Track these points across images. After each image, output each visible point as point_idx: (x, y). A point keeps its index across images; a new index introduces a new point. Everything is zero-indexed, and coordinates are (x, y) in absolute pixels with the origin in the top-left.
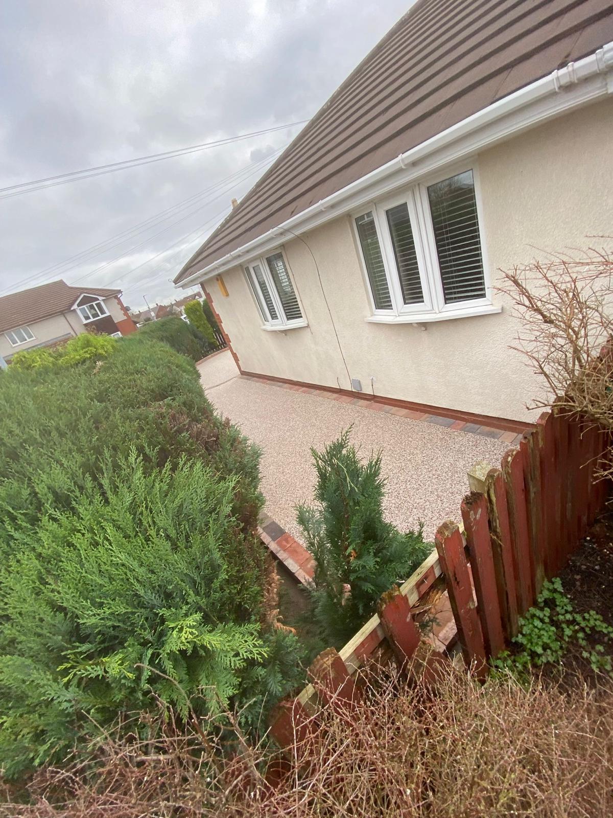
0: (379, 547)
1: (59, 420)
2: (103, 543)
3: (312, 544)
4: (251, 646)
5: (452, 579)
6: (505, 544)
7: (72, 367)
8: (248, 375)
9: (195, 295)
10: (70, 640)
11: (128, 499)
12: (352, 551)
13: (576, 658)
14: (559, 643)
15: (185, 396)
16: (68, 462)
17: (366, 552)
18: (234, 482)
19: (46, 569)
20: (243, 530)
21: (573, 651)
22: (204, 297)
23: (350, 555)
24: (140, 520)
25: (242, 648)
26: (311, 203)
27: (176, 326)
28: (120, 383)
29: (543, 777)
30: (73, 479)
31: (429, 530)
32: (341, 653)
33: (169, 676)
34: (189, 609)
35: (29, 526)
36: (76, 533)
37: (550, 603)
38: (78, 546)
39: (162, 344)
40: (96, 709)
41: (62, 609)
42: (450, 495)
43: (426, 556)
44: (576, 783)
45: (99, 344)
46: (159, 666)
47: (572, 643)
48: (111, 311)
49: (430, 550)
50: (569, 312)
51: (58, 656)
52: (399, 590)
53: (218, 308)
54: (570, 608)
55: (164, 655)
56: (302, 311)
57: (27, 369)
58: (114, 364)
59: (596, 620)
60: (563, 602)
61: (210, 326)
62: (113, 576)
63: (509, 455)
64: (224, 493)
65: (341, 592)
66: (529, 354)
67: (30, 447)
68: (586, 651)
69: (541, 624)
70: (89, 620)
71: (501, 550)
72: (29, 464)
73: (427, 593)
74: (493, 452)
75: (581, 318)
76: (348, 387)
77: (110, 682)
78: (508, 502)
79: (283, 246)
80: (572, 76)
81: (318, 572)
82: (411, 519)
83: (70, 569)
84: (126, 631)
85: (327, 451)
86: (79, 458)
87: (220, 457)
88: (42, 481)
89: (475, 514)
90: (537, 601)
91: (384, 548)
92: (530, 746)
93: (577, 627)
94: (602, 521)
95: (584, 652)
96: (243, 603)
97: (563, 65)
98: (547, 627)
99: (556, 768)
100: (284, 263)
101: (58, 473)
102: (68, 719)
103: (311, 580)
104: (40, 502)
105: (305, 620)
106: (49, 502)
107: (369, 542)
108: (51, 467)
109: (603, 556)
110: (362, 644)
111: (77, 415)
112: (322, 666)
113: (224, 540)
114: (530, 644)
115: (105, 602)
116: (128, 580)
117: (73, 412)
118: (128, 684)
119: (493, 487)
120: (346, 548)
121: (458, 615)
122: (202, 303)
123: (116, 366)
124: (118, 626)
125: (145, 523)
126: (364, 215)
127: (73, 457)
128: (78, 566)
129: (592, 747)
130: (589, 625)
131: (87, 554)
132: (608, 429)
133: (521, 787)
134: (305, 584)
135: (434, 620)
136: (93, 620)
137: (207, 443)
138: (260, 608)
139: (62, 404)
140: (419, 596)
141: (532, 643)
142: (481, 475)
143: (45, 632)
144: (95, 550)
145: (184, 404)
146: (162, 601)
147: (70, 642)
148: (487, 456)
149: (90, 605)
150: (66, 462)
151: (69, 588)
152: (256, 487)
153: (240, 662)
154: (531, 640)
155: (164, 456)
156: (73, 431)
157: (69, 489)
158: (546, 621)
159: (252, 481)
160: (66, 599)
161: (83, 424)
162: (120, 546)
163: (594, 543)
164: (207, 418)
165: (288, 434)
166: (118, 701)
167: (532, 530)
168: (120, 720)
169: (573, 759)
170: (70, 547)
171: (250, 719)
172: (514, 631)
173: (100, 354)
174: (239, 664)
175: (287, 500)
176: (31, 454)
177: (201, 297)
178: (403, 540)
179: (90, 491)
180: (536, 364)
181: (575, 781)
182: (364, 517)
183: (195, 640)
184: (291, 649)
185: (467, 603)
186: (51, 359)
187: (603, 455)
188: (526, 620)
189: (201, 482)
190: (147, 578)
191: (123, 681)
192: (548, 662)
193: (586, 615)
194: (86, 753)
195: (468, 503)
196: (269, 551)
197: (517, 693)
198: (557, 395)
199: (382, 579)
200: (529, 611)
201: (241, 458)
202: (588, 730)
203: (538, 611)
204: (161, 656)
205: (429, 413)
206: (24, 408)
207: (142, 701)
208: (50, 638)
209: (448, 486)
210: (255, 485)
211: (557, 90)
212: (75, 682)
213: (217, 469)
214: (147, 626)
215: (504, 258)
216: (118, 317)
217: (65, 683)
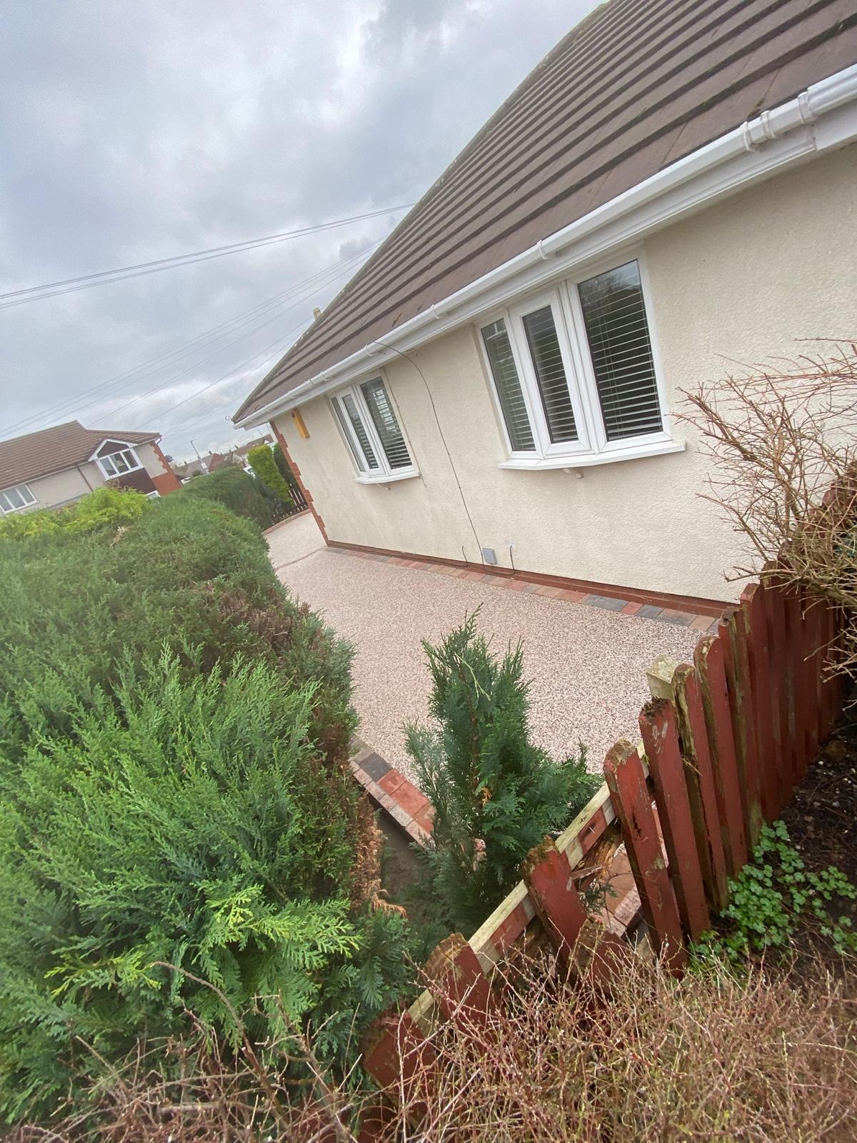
0: (523, 783)
1: (59, 608)
2: (117, 785)
3: (429, 783)
4: (335, 934)
5: (631, 826)
6: (704, 773)
7: (83, 536)
8: (338, 546)
9: (264, 439)
10: (65, 932)
11: (156, 719)
12: (485, 789)
13: (813, 936)
14: (787, 916)
15: (243, 573)
16: (70, 668)
17: (506, 791)
18: (311, 692)
19: (30, 825)
20: (327, 763)
21: (808, 927)
22: (276, 441)
23: (481, 796)
24: (173, 749)
25: (321, 937)
26: (420, 310)
27: (237, 482)
28: (150, 555)
29: (772, 1116)
30: (77, 693)
31: (597, 758)
32: (471, 942)
33: (213, 983)
34: (243, 880)
35: (9, 763)
36: (76, 770)
37: (772, 858)
38: (79, 790)
39: (213, 503)
40: (103, 1036)
41: (54, 886)
42: (625, 707)
43: (592, 794)
44: (823, 1122)
45: (122, 504)
46: (198, 970)
47: (806, 914)
48: (146, 462)
49: (597, 785)
50: (776, 443)
51: (47, 956)
52: (554, 844)
53: (295, 454)
54: (800, 865)
55: (204, 951)
56: (411, 456)
57: (18, 539)
58: (143, 529)
59: (837, 880)
60: (790, 856)
61: (284, 480)
62: (130, 834)
63: (704, 645)
64: (297, 709)
65: (472, 853)
66: (726, 503)
67: (14, 647)
68: (826, 927)
69: (761, 888)
70: (93, 901)
71: (699, 783)
72: (13, 673)
73: (595, 849)
74: (682, 644)
75: (794, 451)
76: (477, 559)
77: (123, 994)
78: (706, 714)
79: (383, 368)
80: (767, 129)
81: (439, 823)
82: (570, 744)
83: (67, 824)
84: (149, 917)
85: (445, 644)
86: (85, 661)
87: (294, 659)
88: (30, 696)
89: (660, 729)
90: (753, 854)
91: (531, 784)
92: (751, 1068)
93: (811, 892)
94: (840, 737)
95: (823, 928)
96: (325, 871)
97: (754, 115)
98: (769, 892)
99: (790, 1099)
100: (385, 392)
101: (55, 684)
102: (61, 1051)
103: (429, 836)
104: (27, 727)
105: (420, 895)
106: (40, 728)
107: (510, 776)
108: (44, 676)
109: (843, 787)
110: (503, 926)
111: (84, 601)
112: (443, 961)
113: (297, 779)
114: (746, 919)
115: (118, 872)
116: (152, 839)
117: (79, 596)
118: (151, 996)
119: (683, 690)
120: (476, 786)
121: (642, 880)
122: (273, 449)
123: (146, 533)
124: (137, 910)
125: (179, 754)
126: (493, 324)
127: (77, 660)
128: (79, 821)
129: (842, 1065)
130: (828, 888)
131: (92, 801)
132: (840, 605)
133: (739, 1131)
134: (420, 842)
135: (606, 888)
136: (99, 901)
137: (274, 638)
138: (351, 877)
139: (65, 587)
140: (583, 852)
141: (749, 918)
142: (666, 674)
143: (25, 919)
144: (105, 794)
145: (243, 584)
146: (204, 869)
147: (63, 934)
148: (675, 651)
149: (94, 878)
150: (68, 669)
151: (64, 853)
152: (345, 701)
153: (318, 958)
154: (747, 913)
155: (210, 656)
156: (80, 624)
157: (71, 707)
158: (767, 884)
159: (339, 692)
160: (59, 870)
161: (93, 614)
162: (143, 788)
163: (830, 769)
164: (275, 603)
165: (395, 626)
166: (136, 1022)
167: (742, 752)
168: (138, 1051)
169: (816, 1085)
170: (67, 793)
171: (335, 1046)
172: (724, 902)
173: (123, 516)
174: (318, 962)
175: (394, 721)
176: (16, 658)
177: (271, 441)
178: (559, 771)
179: (101, 709)
180: (735, 517)
181: (820, 1120)
182: (500, 739)
183: (251, 926)
184: (396, 937)
185: (653, 861)
186: (53, 525)
187: (834, 641)
188: (739, 884)
189: (264, 693)
190: (181, 835)
191: (143, 993)
192: (773, 945)
193: (824, 874)
194: (88, 1102)
195: (649, 714)
196: (365, 795)
197: (730, 989)
198: (766, 559)
199: (529, 830)
200: (742, 870)
201: (324, 659)
202: (835, 1041)
203: (755, 870)
204: (200, 953)
205: (592, 592)
206: (9, 592)
207: (173, 1023)
208: (35, 929)
209: (622, 694)
210: (345, 697)
211: (748, 148)
212: (72, 995)
213: (288, 675)
214: (179, 908)
215: (686, 377)
216: (156, 470)
217: (57, 997)
